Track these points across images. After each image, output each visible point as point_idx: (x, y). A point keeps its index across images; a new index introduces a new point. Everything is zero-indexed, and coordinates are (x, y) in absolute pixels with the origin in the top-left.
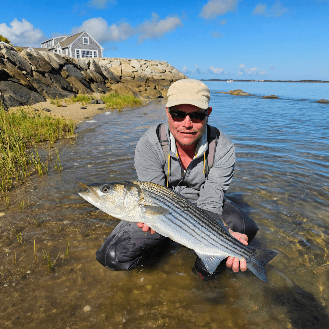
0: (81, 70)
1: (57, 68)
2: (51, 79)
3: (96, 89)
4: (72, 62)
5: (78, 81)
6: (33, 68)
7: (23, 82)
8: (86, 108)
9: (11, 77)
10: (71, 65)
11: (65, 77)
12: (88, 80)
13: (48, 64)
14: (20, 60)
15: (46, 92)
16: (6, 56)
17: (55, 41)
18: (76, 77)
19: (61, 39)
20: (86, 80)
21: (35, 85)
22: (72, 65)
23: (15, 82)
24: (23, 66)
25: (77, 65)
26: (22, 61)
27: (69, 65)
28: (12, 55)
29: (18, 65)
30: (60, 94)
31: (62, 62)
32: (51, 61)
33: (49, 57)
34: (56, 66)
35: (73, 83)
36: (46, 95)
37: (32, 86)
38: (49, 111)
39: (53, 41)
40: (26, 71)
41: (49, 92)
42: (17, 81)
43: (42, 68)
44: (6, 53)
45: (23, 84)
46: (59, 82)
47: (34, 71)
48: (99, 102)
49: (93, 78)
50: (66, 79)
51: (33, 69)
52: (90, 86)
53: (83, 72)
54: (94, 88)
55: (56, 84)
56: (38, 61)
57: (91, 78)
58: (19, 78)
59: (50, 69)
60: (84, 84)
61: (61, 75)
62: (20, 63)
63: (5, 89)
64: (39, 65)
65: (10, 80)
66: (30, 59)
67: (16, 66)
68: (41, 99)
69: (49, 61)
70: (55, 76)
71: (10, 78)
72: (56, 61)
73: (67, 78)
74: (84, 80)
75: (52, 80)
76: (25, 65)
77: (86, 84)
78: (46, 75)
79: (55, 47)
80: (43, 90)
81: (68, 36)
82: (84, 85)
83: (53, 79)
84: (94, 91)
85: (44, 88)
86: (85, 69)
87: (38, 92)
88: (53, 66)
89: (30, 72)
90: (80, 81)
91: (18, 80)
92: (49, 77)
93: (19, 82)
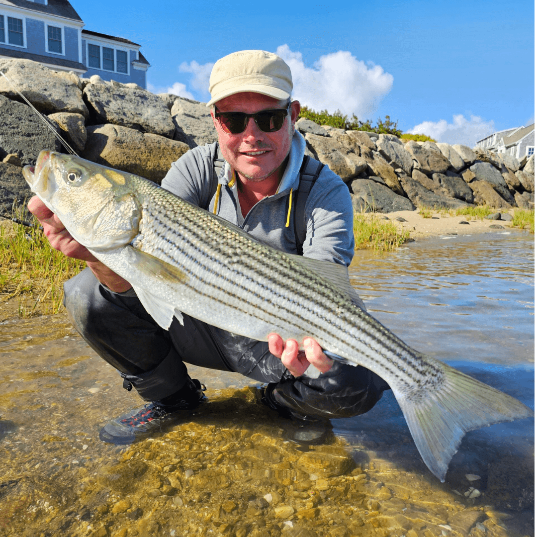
0: (503, 170)
1: (458, 167)
2: (440, 182)
3: (522, 203)
4: (490, 159)
5: (491, 187)
6: (415, 164)
7: (389, 182)
8: (468, 223)
9: (374, 175)
10: (485, 164)
11: (469, 181)
12: (511, 187)
13: (445, 160)
14: (399, 154)
15: (421, 198)
16: (379, 149)
17: (497, 137)
18: (489, 181)
19: (509, 132)
20: (507, 187)
21: (407, 188)
22: (488, 163)
23: (376, 182)
24: (401, 162)
25: (498, 163)
26: (401, 155)
27: (484, 163)
28: (389, 147)
29: (393, 161)
30: (444, 203)
31: (470, 159)
32: (451, 156)
33: (450, 150)
34: (457, 163)
35: (480, 191)
36: (418, 202)
37: (402, 188)
38: (401, 221)
39: (495, 138)
40: (402, 168)
41: (425, 198)
42: (380, 180)
43: (431, 166)
44: (381, 145)
45: (389, 185)
46: (454, 186)
47: (416, 169)
48: (502, 218)
49: (523, 185)
50: (468, 184)
51: (414, 167)
52: (514, 197)
53: (505, 175)
54: (519, 201)
55: (444, 190)
56: (428, 156)
57: (521, 184)
58: (385, 177)
59: (445, 168)
60: (501, 192)
61: (462, 177)
62: (397, 157)
63: (358, 189)
64: (428, 161)
65: (371, 179)
66: (416, 153)
67: (389, 162)
68: (406, 206)
69: (447, 157)
70: (450, 178)
71: (372, 175)
72: (460, 157)
73: (471, 182)
74: (504, 186)
75: (442, 183)
76: (405, 160)
77: (505, 192)
78: (434, 176)
79: (495, 147)
80: (416, 194)
81: (520, 128)
82: (501, 195)
83: (444, 181)
84: (519, 205)
85: (419, 193)
86: (512, 171)
87: (408, 198)
88: (452, 164)
89: (408, 170)
90: (495, 188)
91: (383, 179)
92: (438, 179)
93: (383, 182)
